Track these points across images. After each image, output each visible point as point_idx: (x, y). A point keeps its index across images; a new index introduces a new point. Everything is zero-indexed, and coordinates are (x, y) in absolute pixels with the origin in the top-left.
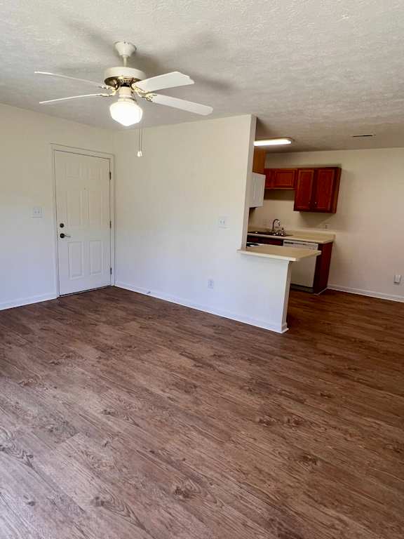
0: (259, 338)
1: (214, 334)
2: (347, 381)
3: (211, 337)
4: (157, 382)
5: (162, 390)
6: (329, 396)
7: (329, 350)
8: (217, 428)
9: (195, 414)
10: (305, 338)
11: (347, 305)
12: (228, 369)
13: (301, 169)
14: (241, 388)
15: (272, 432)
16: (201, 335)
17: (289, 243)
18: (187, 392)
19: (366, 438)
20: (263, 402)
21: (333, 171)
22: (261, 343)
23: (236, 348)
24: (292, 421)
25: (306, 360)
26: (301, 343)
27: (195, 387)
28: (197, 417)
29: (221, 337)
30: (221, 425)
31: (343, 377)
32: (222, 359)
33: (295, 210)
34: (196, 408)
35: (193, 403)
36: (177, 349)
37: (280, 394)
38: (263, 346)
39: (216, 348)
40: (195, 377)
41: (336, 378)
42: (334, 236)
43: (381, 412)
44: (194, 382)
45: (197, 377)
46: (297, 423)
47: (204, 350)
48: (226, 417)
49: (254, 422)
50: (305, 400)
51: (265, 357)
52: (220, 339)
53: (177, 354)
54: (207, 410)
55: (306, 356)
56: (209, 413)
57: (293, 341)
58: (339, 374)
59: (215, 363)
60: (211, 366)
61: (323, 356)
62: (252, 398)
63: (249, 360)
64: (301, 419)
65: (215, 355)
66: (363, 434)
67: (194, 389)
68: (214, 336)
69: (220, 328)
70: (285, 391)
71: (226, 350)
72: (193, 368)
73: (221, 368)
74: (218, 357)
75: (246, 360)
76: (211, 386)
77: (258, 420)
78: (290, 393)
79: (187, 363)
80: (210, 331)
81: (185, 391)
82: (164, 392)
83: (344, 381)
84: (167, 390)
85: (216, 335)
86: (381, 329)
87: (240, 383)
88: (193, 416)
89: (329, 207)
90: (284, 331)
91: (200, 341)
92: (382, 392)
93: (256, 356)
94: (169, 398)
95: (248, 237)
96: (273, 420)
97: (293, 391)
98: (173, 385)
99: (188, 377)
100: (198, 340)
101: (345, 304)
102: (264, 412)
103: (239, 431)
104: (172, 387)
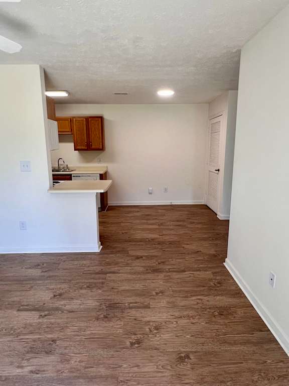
0: (85, 262)
1: (43, 274)
2: (164, 274)
3: (41, 278)
4: (7, 360)
5: (18, 367)
6: (162, 292)
7: (139, 253)
8: (101, 377)
9: (72, 374)
10: (118, 249)
11: (128, 215)
12: (75, 305)
13: (74, 117)
14: (97, 319)
15: (146, 349)
16: (29, 280)
17: (76, 176)
18: (48, 353)
19: (201, 314)
20: (122, 323)
21: (100, 119)
22: (89, 267)
23: (70, 281)
24: (152, 329)
25: (129, 268)
26: (118, 255)
27: (54, 341)
28: (75, 377)
29: (51, 274)
30: (103, 371)
31: (160, 272)
32: (63, 296)
33: (75, 150)
34: (68, 366)
35: (62, 362)
36: (11, 306)
37: (131, 308)
38: (91, 269)
39: (52, 287)
40: (47, 330)
41: (156, 274)
42: (107, 167)
43: (195, 289)
44: (50, 336)
45: (50, 328)
46: (157, 328)
47: (43, 295)
48: (102, 358)
49: (127, 348)
50: (149, 303)
51: (99, 279)
52: (50, 277)
53: (15, 312)
54: (80, 362)
55: (127, 265)
56: (83, 364)
57: (111, 255)
58: (156, 271)
59: (59, 303)
60: (57, 309)
61: (138, 260)
62: (111, 324)
63: (88, 287)
64: (157, 323)
65: (55, 296)
66: (198, 312)
67: (54, 345)
68: (44, 276)
69: (45, 265)
70: (131, 303)
71: (63, 286)
72: (40, 320)
73: (68, 307)
74: (58, 296)
75: (85, 289)
76: (69, 332)
77: (128, 344)
78: (136, 303)
79: (32, 318)
80: (36, 272)
81: (47, 353)
82: (22, 367)
83: (162, 276)
84: (25, 363)
85: (45, 274)
86: (157, 227)
87: (94, 314)
88: (70, 378)
89: (101, 146)
90: (100, 249)
91: (32, 287)
92: (186, 273)
93: (92, 281)
94: (32, 372)
95: (53, 175)
96: (139, 336)
97: (137, 301)
98: (28, 353)
99: (40, 334)
100: (29, 286)
101: (126, 215)
102: (129, 333)
103: (120, 366)
104: (28, 356)
